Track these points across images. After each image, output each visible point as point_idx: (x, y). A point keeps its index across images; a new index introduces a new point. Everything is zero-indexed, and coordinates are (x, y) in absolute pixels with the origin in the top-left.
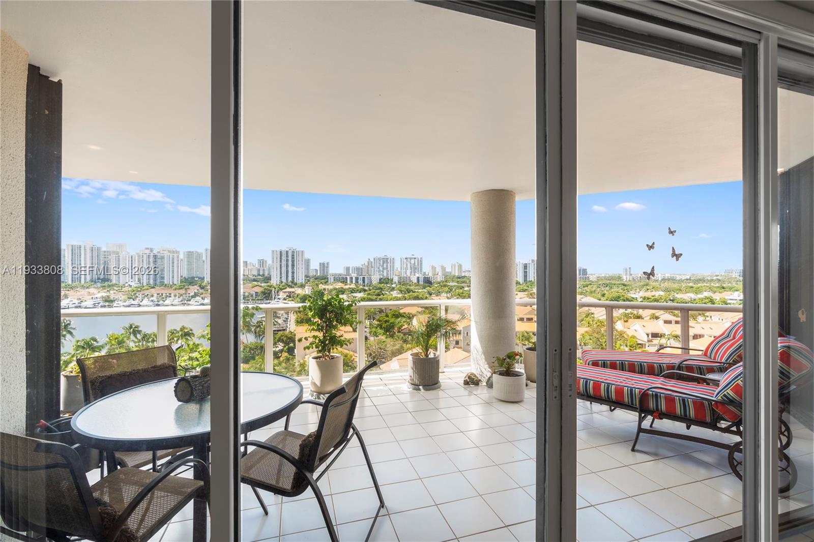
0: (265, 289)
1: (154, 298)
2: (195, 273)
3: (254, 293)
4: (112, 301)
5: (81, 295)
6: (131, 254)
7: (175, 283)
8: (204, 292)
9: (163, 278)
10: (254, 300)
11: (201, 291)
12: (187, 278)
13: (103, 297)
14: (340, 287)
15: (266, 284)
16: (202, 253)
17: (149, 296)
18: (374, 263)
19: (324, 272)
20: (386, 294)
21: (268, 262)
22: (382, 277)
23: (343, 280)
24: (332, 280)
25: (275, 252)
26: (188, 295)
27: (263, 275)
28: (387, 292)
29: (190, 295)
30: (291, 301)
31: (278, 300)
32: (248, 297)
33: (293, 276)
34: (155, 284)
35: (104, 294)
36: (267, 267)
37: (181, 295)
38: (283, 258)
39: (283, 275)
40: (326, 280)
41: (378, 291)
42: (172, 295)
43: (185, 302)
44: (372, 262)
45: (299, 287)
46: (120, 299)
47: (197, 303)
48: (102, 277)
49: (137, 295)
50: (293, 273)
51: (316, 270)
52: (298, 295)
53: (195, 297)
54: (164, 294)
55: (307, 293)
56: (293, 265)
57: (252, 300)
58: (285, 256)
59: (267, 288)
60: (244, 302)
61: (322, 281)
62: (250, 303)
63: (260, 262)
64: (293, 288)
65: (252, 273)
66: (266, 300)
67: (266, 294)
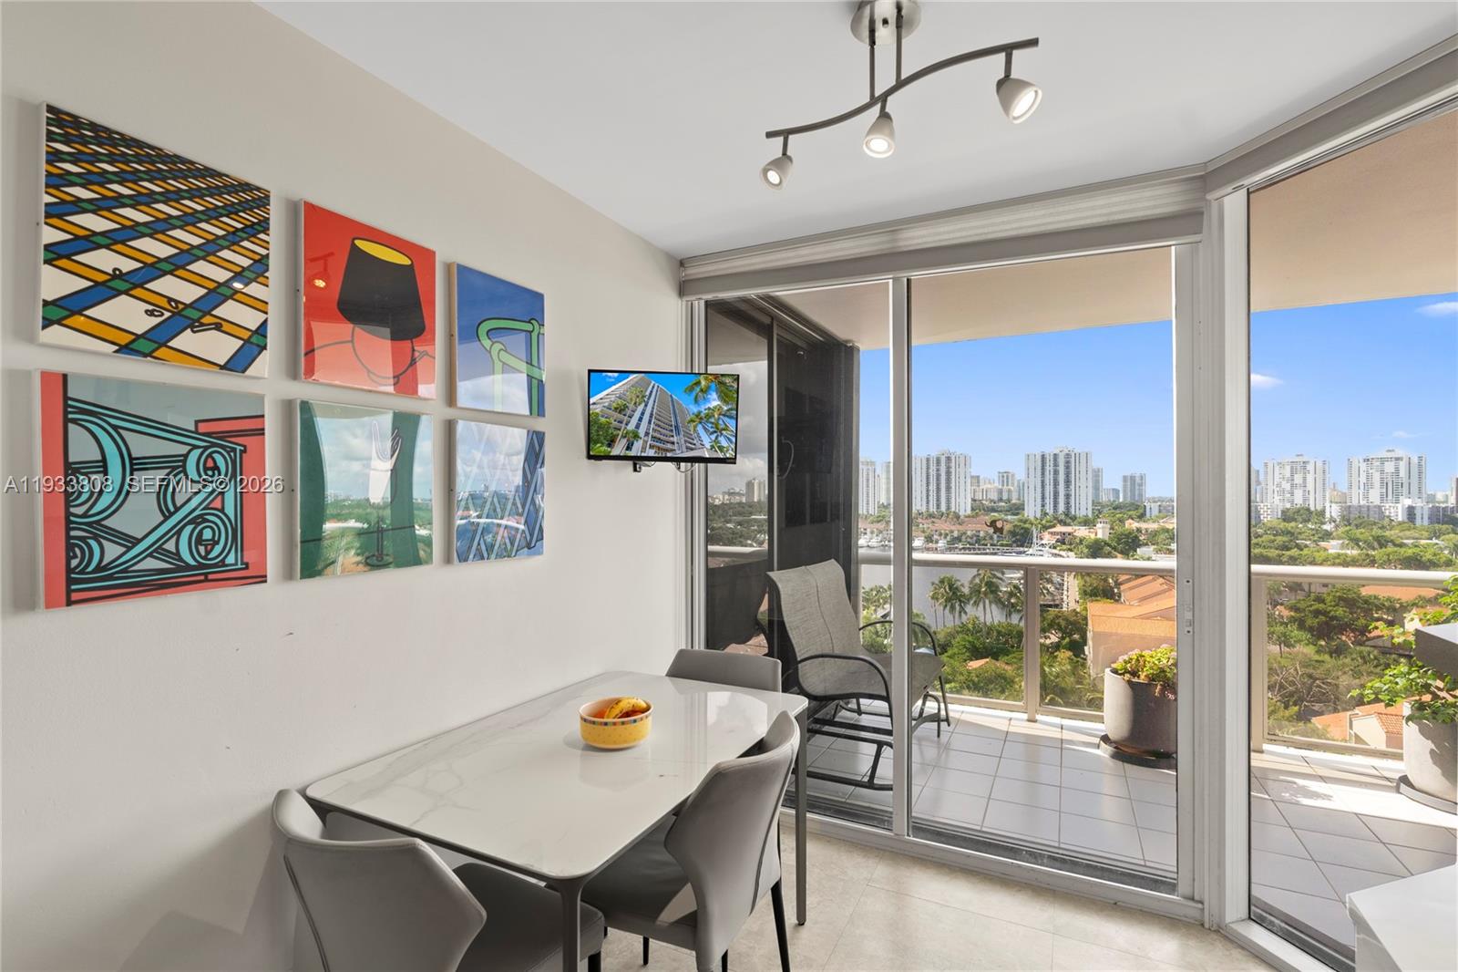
0: (1015, 526)
10: (995, 545)
12: (885, 504)
15: (1015, 517)
18: (1266, 473)
20: (1306, 546)
21: (1016, 476)
22: (1288, 506)
24: (1155, 512)
25: (1032, 458)
27: (1009, 501)
28: (1308, 543)
30: (1064, 550)
31: (1040, 549)
32: (985, 539)
33: (1067, 504)
36: (1016, 484)
37: (881, 532)
38: (1047, 468)
39: (1047, 501)
40: (1141, 511)
41: (1285, 539)
42: (868, 531)
44: (1258, 471)
45: (1080, 524)
50: (1068, 496)
51: (1116, 492)
52: (1081, 541)
55: (1100, 536)
56: (1068, 482)
58: (1052, 465)
59: (1019, 524)
60: (979, 549)
61: (1131, 513)
62: (988, 551)
63: (1003, 477)
64: (1069, 525)
65: (989, 497)
66: (1018, 546)
67: (1017, 534)
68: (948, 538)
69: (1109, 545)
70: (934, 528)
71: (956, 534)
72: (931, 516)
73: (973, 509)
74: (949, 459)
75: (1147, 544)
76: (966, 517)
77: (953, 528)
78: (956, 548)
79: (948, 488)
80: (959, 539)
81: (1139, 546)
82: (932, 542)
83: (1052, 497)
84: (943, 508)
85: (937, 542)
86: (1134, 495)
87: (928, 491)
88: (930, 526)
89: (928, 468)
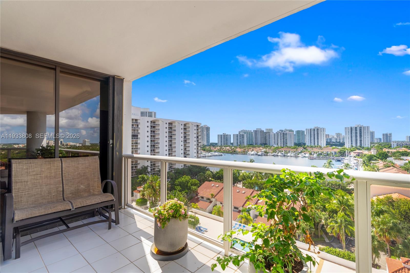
0: (340, 150)
1: (283, 153)
2: (301, 141)
3: (334, 152)
4: (268, 153)
5: (258, 150)
6: (274, 133)
7: (292, 146)
8: (306, 151)
9: (287, 143)
10: (334, 156)
11: (304, 150)
12: (297, 143)
13: (264, 151)
14: (403, 150)
15: (341, 147)
16: (304, 131)
17: (281, 151)
21: (342, 134)
23: (406, 146)
24: (395, 146)
25: (347, 129)
26: (298, 152)
27: (339, 142)
29: (299, 152)
30: (360, 158)
31: (350, 157)
32: (330, 154)
33: (361, 143)
34: (284, 146)
35: (265, 150)
36: (342, 137)
37: (295, 152)
38: (353, 132)
39: (353, 142)
40: (389, 145)
42: (291, 151)
43: (297, 155)
45: (366, 150)
46: (270, 152)
47: (302, 156)
48: (264, 143)
49: (276, 151)
50: (361, 141)
51: (380, 139)
52: (365, 155)
53: (301, 153)
54: (287, 151)
55: (372, 153)
56: (361, 136)
57: (332, 156)
58: (355, 131)
59: (342, 150)
60: (328, 157)
61: (385, 146)
62: (331, 158)
63: (337, 135)
64: (361, 150)
65: (332, 141)
66: (342, 157)
67: (342, 153)
68: (317, 154)
69: (376, 157)
70: (312, 151)
71: (320, 153)
72: (312, 147)
73: (326, 145)
74: (318, 129)
75: (391, 157)
76: (324, 147)
77: (319, 151)
78: (320, 157)
79: (318, 138)
80: (321, 154)
81: (388, 157)
82: (312, 155)
83: (355, 141)
84: (316, 145)
85: (313, 155)
86: (387, 140)
87: (311, 139)
88: (311, 150)
89: (311, 132)
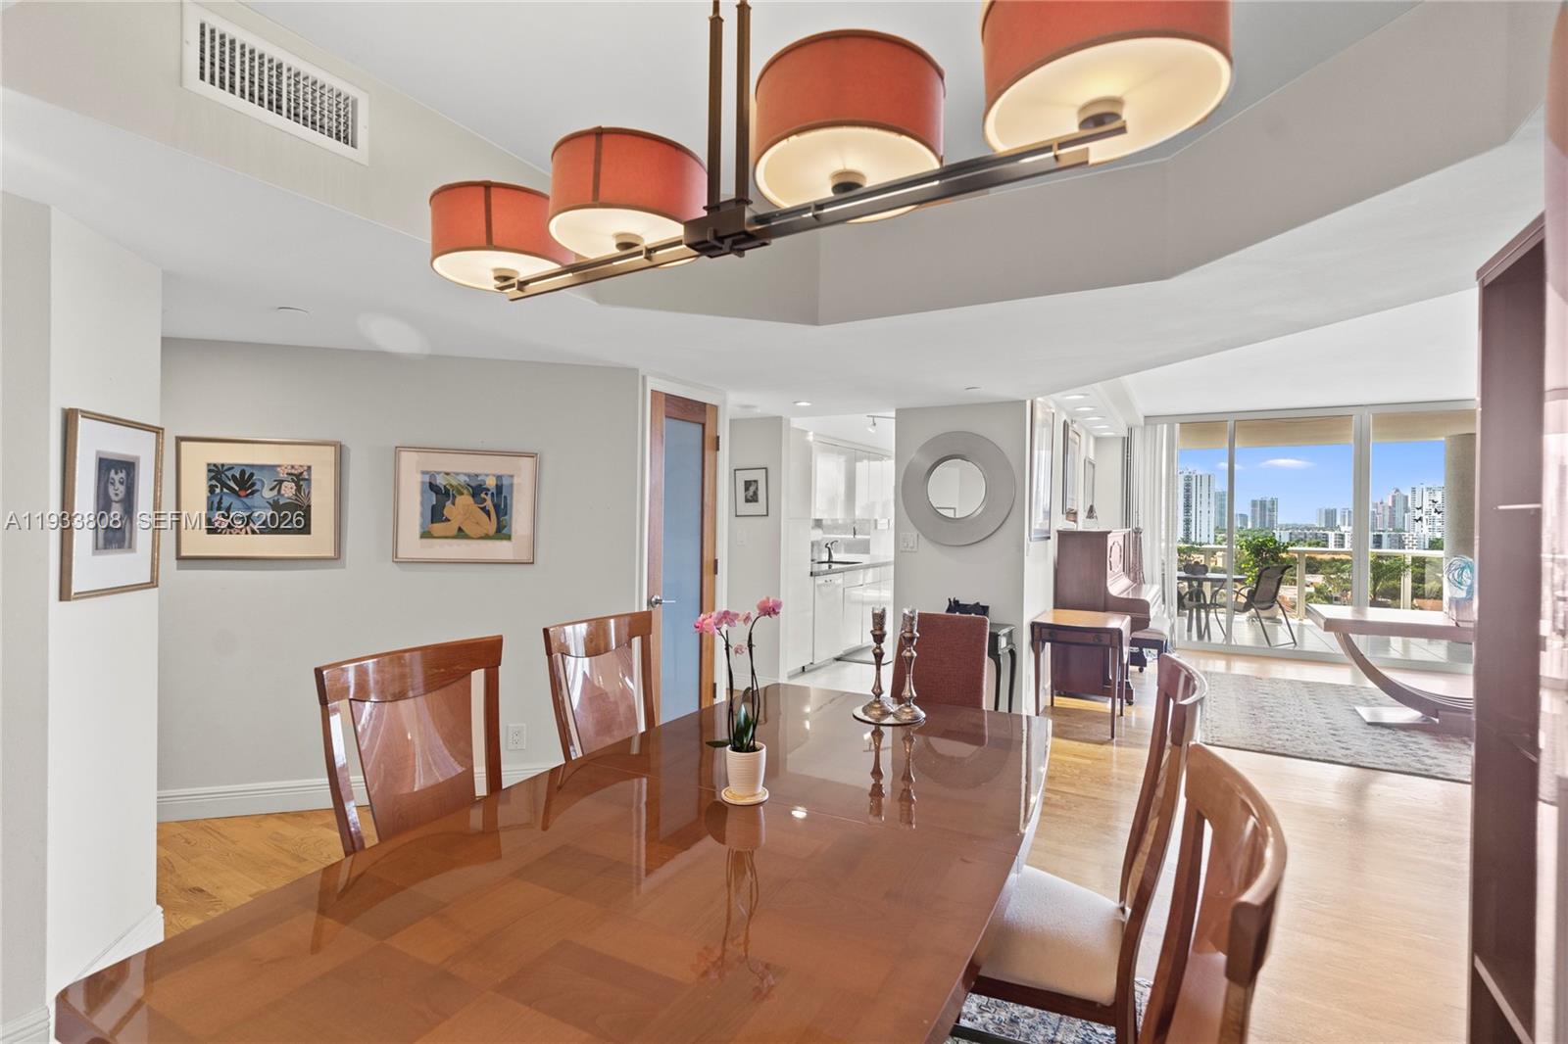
19: (1263, 522)
